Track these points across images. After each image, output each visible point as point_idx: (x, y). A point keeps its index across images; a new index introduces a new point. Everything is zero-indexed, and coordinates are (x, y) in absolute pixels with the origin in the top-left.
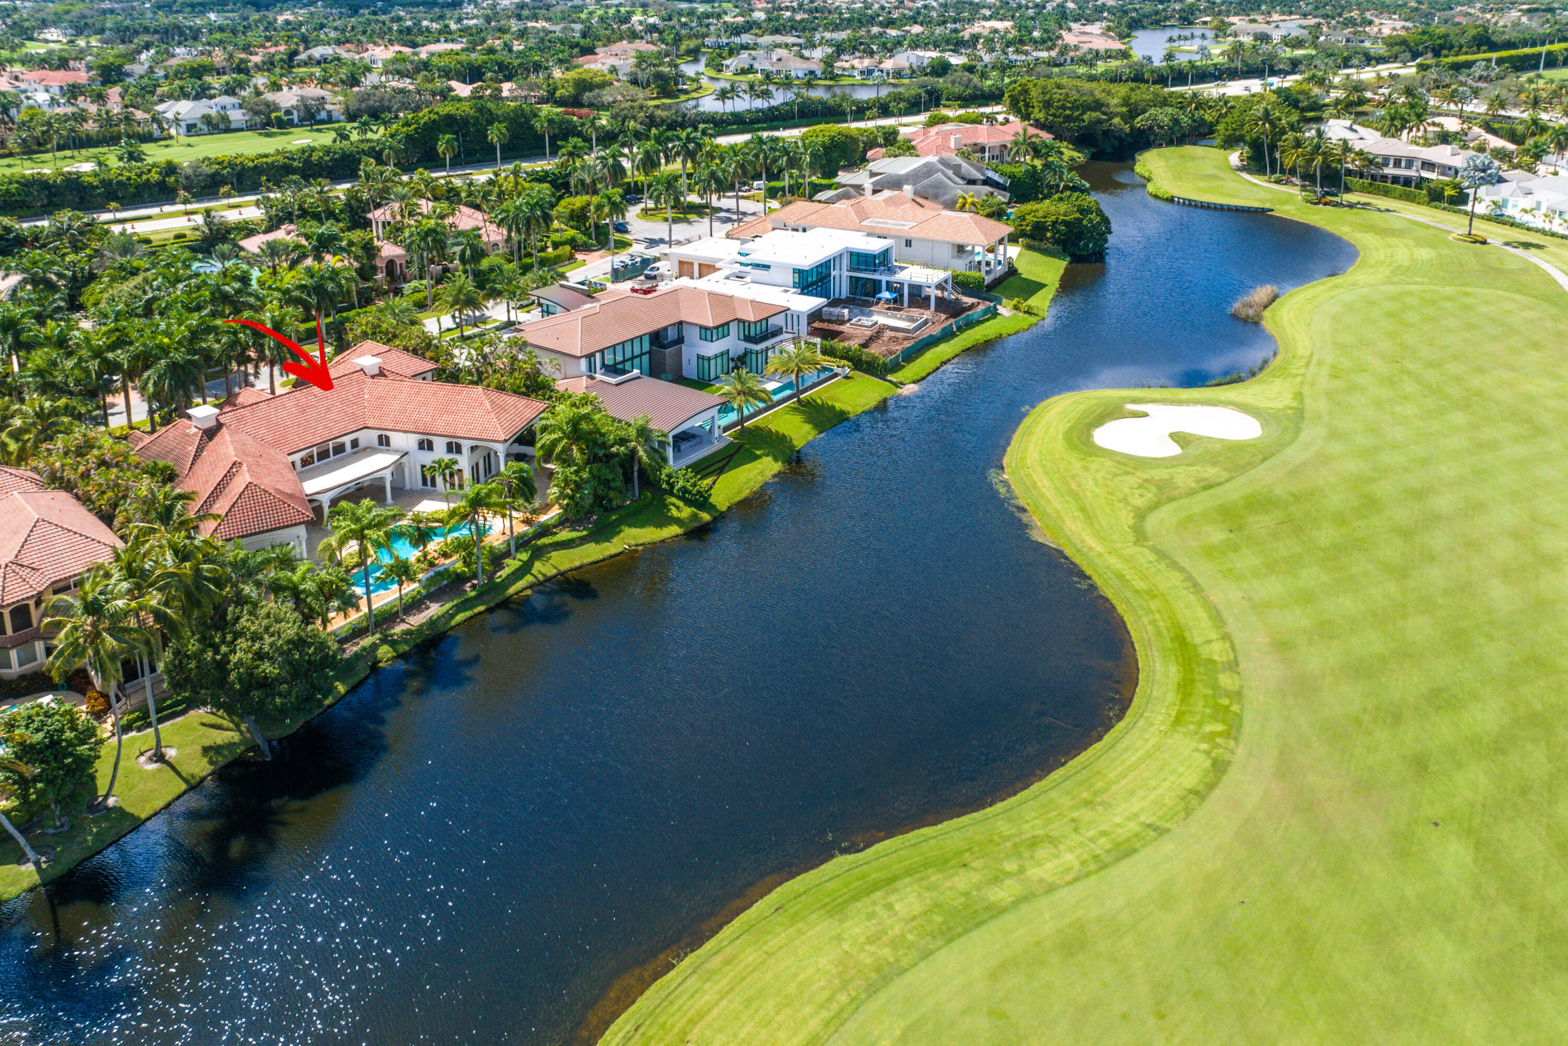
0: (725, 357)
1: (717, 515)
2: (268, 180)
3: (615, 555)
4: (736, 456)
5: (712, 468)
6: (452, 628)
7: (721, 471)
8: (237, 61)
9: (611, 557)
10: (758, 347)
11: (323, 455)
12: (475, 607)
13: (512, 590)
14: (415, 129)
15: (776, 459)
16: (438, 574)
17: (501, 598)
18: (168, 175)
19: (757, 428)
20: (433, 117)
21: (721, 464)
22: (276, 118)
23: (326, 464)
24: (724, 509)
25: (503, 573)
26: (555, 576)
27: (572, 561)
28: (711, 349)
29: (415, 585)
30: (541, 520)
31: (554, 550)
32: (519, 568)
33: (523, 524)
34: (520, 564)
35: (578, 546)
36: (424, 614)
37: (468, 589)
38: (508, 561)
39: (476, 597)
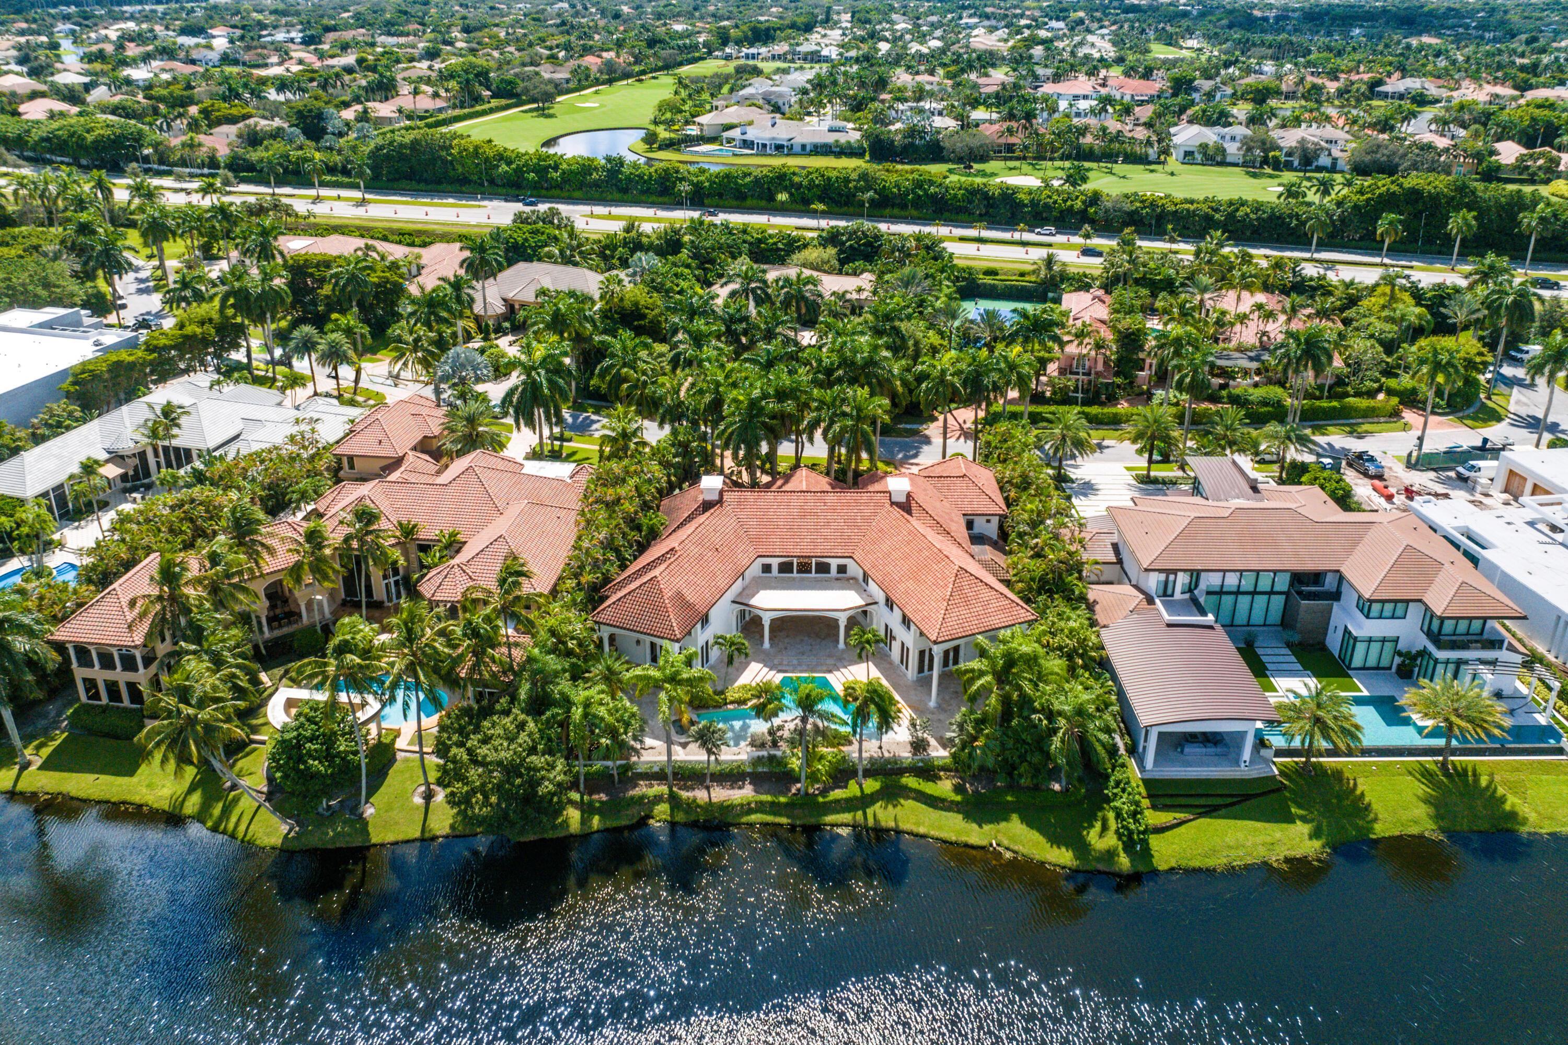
0: (1389, 646)
1: (1142, 868)
2: (1174, 230)
3: (973, 847)
4: (1254, 802)
5: (1202, 801)
6: (738, 825)
7: (1210, 811)
8: (1308, 86)
9: (966, 845)
10: (1442, 655)
11: (804, 568)
12: (780, 815)
13: (830, 819)
14: (1368, 200)
15: (1315, 834)
16: (772, 758)
17: (812, 821)
18: (1091, 205)
19: (1338, 775)
20: (1394, 188)
21: (1220, 801)
22: (1274, 157)
23: (803, 579)
24: (1163, 867)
25: (838, 794)
26: (888, 830)
27: (918, 824)
28: (1365, 628)
29: (744, 757)
30: (934, 754)
31: (914, 799)
32: (855, 798)
33: (909, 748)
34: (858, 794)
35: (942, 809)
36: (731, 792)
37: (794, 791)
38: (852, 783)
39: (786, 805)
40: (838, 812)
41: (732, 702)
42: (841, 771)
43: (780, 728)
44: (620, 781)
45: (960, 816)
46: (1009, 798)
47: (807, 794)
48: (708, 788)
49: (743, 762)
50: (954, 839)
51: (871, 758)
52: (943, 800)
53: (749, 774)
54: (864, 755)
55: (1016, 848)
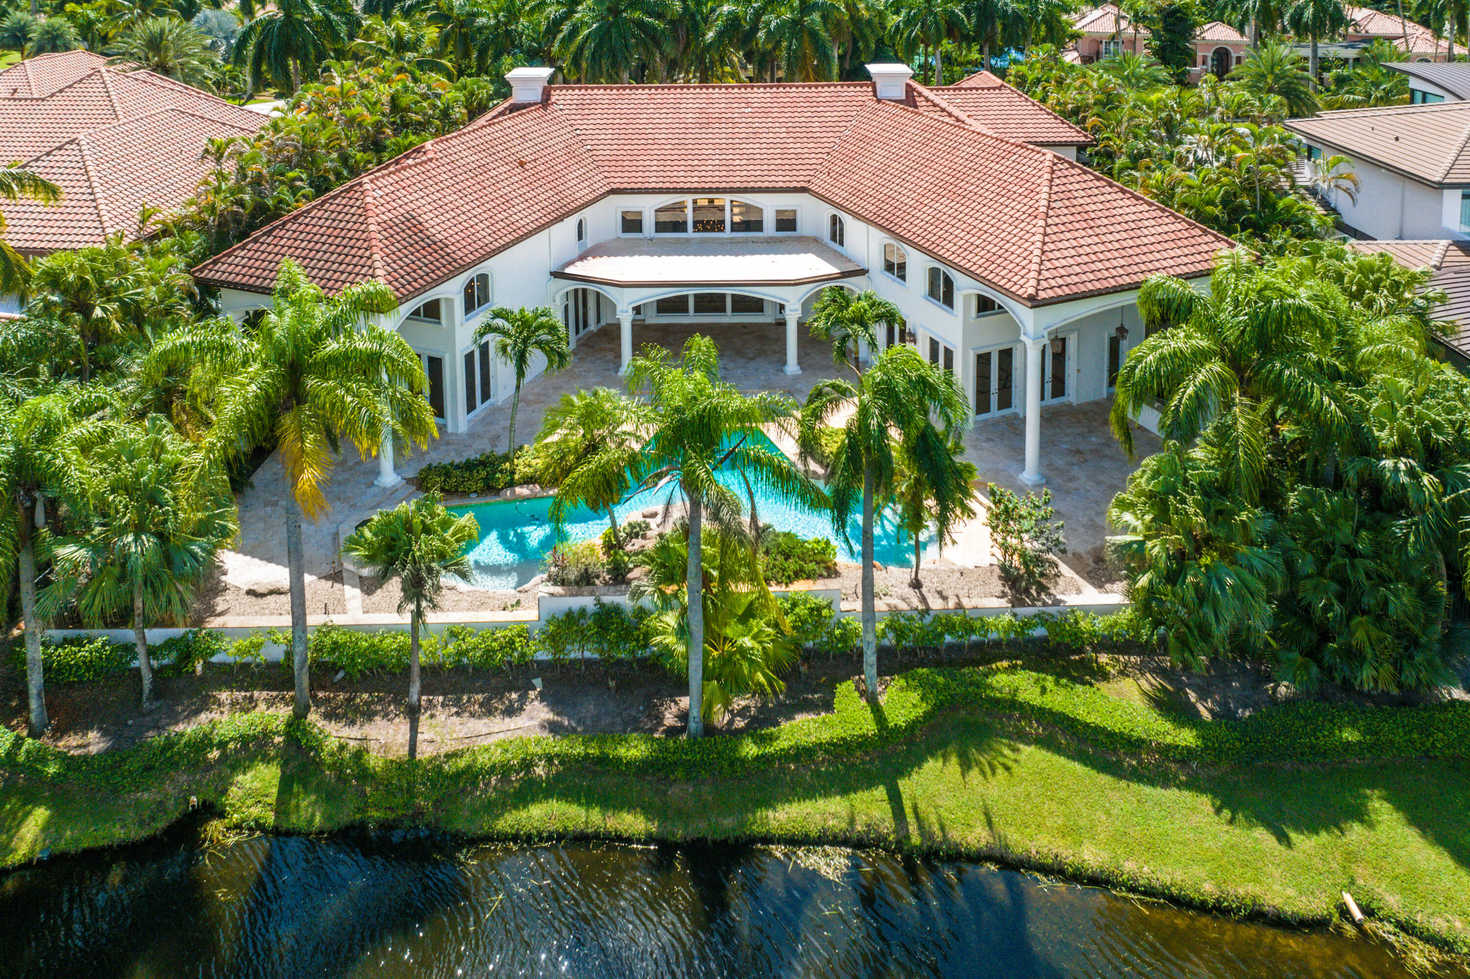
6: (482, 842)
12: (623, 806)
13: (782, 818)
16: (607, 617)
17: (725, 826)
25: (804, 729)
29: (529, 614)
30: (1071, 600)
31: (1048, 743)
32: (863, 742)
33: (997, 586)
34: (870, 727)
35: (1138, 776)
36: (480, 725)
37: (669, 719)
38: (846, 690)
39: (643, 768)
40: (810, 793)
41: (528, 480)
42: (808, 656)
43: (637, 531)
44: (158, 693)
45: (1204, 802)
46: (1349, 735)
47: (709, 730)
48: (413, 713)
49: (525, 633)
50: (1209, 889)
51: (894, 612)
52: (1135, 745)
53: (543, 668)
54: (880, 605)
55: (1438, 925)
